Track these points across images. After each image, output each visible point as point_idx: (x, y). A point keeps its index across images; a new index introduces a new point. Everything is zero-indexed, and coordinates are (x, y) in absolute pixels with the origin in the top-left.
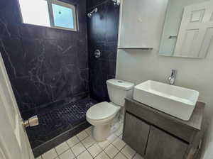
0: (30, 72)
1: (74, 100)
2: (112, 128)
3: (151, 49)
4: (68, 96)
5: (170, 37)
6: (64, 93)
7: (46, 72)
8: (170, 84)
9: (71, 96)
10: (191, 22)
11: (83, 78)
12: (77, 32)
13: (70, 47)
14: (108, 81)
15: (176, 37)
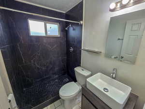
0: (32, 61)
1: (57, 76)
2: (77, 100)
3: (101, 52)
4: (53, 74)
5: (119, 39)
6: (51, 72)
7: (41, 60)
8: (113, 78)
9: (55, 74)
10: (132, 30)
11: (63, 62)
12: (60, 37)
13: (55, 46)
14: (75, 69)
15: (123, 39)
